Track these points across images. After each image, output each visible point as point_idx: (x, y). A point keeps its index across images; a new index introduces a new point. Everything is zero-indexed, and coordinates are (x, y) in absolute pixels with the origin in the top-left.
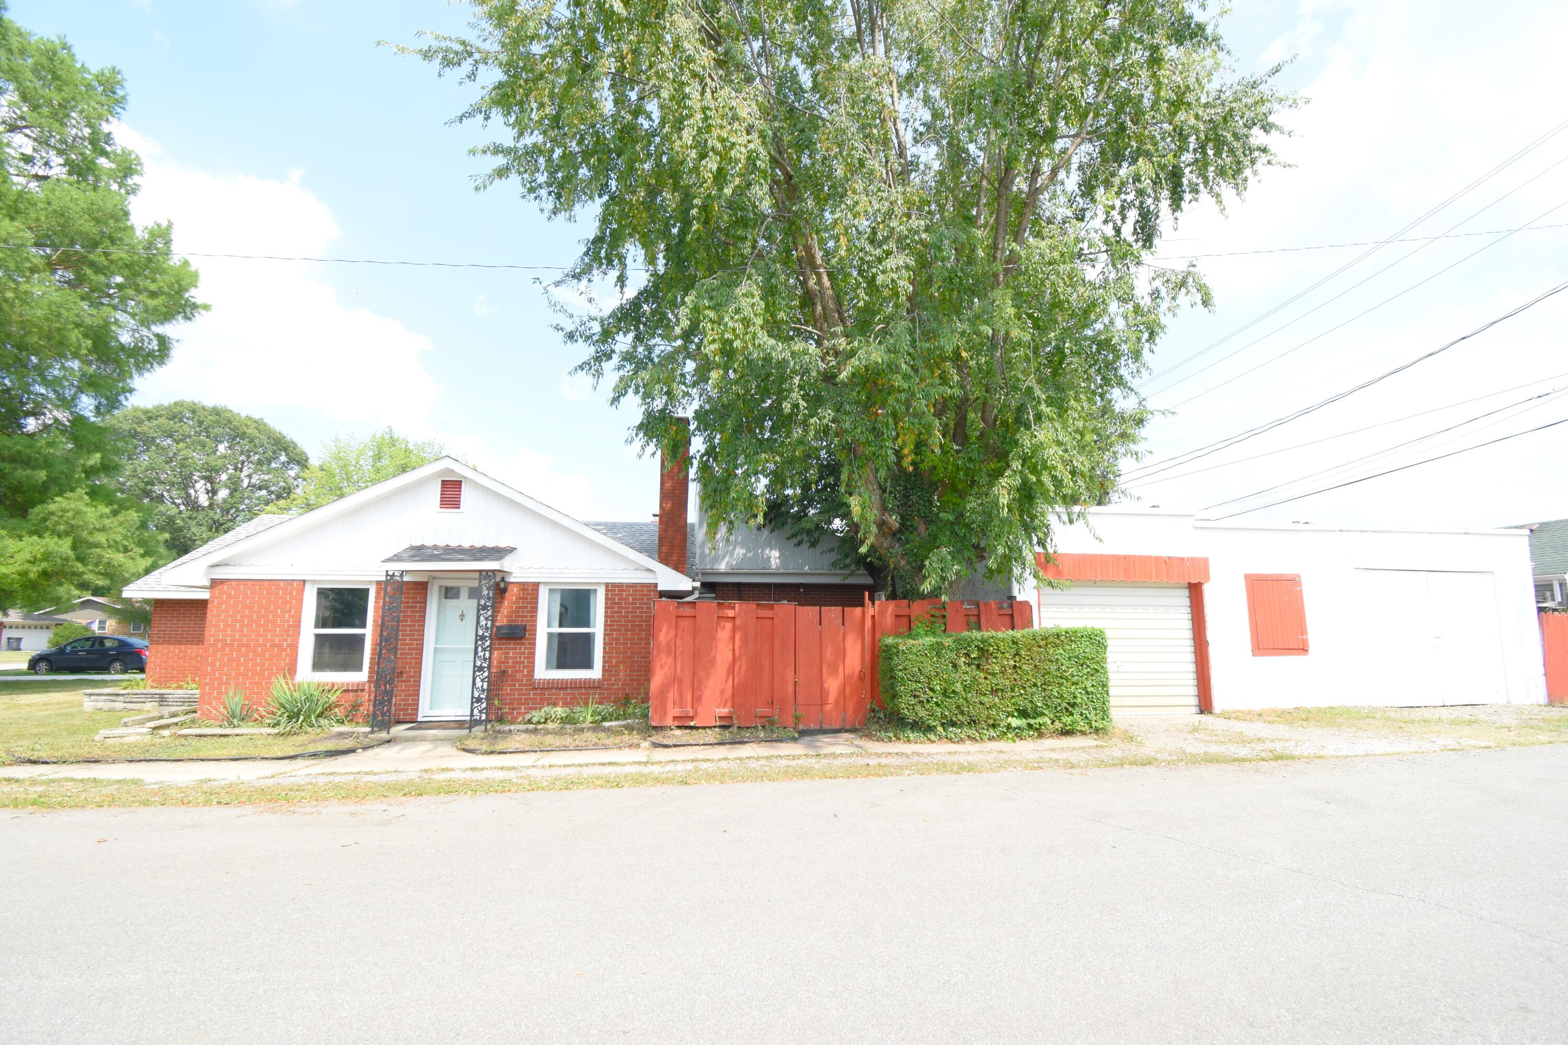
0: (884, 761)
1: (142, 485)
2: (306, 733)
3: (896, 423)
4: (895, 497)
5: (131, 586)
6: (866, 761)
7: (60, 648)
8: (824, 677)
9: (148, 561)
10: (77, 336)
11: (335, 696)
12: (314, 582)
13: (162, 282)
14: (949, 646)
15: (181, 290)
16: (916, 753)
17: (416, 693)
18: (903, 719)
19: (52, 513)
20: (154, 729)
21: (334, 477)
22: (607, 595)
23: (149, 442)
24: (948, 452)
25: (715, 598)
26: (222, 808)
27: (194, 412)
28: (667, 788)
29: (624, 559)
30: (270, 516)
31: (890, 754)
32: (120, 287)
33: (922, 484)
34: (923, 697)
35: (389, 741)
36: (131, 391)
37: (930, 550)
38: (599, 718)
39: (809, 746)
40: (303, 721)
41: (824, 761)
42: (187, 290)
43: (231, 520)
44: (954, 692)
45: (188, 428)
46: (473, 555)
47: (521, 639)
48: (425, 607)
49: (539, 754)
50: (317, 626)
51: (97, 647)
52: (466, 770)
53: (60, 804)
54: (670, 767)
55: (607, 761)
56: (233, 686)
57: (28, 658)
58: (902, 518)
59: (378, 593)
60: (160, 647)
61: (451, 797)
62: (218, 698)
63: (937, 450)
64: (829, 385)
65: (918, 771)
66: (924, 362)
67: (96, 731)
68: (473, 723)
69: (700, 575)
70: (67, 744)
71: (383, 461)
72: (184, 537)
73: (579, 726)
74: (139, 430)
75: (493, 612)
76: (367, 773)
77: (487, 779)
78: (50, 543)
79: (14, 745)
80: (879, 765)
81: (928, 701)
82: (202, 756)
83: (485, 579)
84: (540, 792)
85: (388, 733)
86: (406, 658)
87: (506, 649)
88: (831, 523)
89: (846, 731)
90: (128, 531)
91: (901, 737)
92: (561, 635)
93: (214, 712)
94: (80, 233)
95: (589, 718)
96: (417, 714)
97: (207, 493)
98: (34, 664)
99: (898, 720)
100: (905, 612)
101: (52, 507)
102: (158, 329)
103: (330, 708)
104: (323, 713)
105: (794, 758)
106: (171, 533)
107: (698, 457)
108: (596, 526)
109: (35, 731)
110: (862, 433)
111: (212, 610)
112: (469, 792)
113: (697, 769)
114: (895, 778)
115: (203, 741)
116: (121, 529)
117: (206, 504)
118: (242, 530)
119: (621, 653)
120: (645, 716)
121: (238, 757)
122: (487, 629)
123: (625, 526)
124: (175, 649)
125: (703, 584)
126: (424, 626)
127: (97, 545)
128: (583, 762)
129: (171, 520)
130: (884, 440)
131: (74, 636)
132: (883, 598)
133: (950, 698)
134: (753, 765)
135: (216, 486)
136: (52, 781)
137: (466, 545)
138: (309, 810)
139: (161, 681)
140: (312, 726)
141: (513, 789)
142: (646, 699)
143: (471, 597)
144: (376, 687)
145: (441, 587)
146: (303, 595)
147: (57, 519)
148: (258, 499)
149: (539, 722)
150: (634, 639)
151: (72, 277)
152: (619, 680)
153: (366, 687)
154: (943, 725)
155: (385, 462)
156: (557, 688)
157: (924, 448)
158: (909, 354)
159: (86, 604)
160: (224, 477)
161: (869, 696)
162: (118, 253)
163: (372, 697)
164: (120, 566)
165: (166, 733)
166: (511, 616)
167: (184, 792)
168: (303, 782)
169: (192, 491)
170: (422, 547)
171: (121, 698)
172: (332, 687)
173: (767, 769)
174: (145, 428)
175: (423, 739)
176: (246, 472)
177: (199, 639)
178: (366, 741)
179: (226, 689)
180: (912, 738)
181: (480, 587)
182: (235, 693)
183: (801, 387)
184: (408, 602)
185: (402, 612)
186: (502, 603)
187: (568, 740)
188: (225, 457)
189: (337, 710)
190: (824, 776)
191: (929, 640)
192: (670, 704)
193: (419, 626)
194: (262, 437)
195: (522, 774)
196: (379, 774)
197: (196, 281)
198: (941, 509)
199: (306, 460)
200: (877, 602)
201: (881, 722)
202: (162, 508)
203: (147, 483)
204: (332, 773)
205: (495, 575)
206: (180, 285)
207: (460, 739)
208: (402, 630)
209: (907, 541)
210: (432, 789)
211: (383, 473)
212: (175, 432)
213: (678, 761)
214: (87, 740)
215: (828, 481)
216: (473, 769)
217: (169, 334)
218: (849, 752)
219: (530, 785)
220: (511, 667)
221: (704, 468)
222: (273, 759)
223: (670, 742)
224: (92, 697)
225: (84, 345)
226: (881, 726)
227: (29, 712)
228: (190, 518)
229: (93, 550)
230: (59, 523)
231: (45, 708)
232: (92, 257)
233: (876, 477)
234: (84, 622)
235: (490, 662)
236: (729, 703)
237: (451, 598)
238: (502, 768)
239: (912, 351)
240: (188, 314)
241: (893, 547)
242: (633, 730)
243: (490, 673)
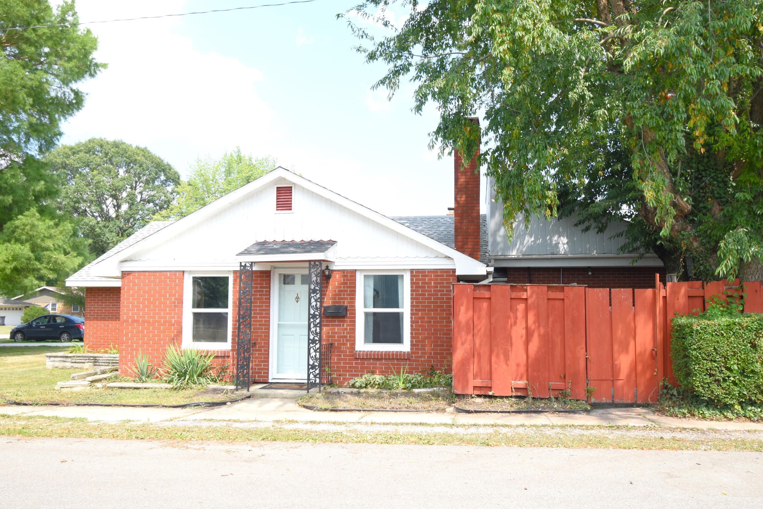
0: (679, 436)
1: (72, 204)
2: (191, 388)
3: (687, 106)
4: (686, 179)
5: (71, 278)
6: (660, 434)
7: (29, 324)
8: (616, 355)
9: (80, 260)
10: (23, 96)
11: (209, 361)
12: (190, 272)
13: (74, 49)
14: (747, 326)
15: (86, 54)
16: (713, 430)
17: (267, 360)
18: (698, 396)
19: (17, 227)
20: (92, 382)
21: (198, 190)
22: (412, 280)
23: (75, 171)
24: (744, 131)
25: (507, 282)
26: (139, 442)
27: (101, 146)
28: (471, 448)
29: (426, 248)
30: (157, 222)
31: (685, 429)
32: (47, 55)
33: (715, 165)
34: (719, 377)
35: (249, 397)
36: (60, 134)
37: (726, 231)
38: (410, 385)
39: (602, 417)
40: (188, 379)
41: (617, 433)
42: (90, 53)
43: (131, 227)
44: (753, 371)
45: (97, 159)
46: (304, 248)
47: (344, 317)
48: (269, 291)
49: (362, 413)
50: (194, 307)
51: (52, 322)
52: (307, 423)
53: (36, 433)
54: (473, 430)
55: (419, 421)
56: (140, 352)
57: (10, 331)
58: (694, 199)
59: (235, 280)
60: (92, 322)
61: (297, 444)
62: (131, 360)
63: (733, 131)
64: (615, 74)
65: (715, 447)
66: (717, 41)
67: (55, 383)
68: (309, 385)
69: (493, 261)
70: (38, 392)
71: (232, 175)
72: (102, 241)
73: (393, 391)
74: (67, 162)
75: (321, 295)
76: (235, 421)
77: (324, 431)
78: (17, 248)
79: (5, 392)
80: (674, 438)
81: (725, 380)
82: (124, 402)
83: (314, 267)
84: (365, 444)
85: (248, 391)
86: (258, 332)
87: (332, 325)
88: (620, 209)
89: (639, 406)
90: (66, 238)
91: (696, 413)
92: (375, 314)
93: (129, 370)
94: (18, 17)
95: (402, 385)
96: (268, 377)
97: (114, 207)
98: (14, 334)
99: (693, 397)
100: (700, 292)
101: (17, 223)
102: (74, 86)
103: (206, 370)
104: (202, 373)
105: (587, 428)
106: (93, 238)
107: (490, 154)
108: (401, 221)
109: (17, 382)
110: (652, 118)
111: (124, 295)
112: (311, 440)
113: (497, 433)
114: (691, 452)
115: (124, 392)
116: (61, 237)
117: (114, 216)
118: (139, 234)
119: (426, 330)
120: (449, 385)
121: (147, 404)
122: (317, 308)
123: (423, 219)
124: (101, 324)
125: (496, 269)
126: (269, 306)
127: (47, 249)
128: (399, 422)
129: (92, 229)
130: (674, 123)
131: (37, 315)
132: (675, 280)
133: (748, 377)
134: (548, 433)
135: (120, 202)
136: (30, 418)
137: (298, 240)
138: (197, 446)
139: (94, 348)
140: (195, 383)
141: (344, 440)
142: (449, 370)
143: (303, 283)
144: (238, 354)
145: (280, 274)
146: (183, 282)
147: (20, 231)
148: (148, 210)
149: (361, 387)
150: (436, 318)
151: (17, 52)
152: (425, 353)
153: (231, 354)
154: (740, 403)
155: (234, 176)
156: (374, 359)
157: (717, 129)
158: (701, 35)
159: (44, 292)
160: (124, 194)
161: (661, 373)
162: (43, 29)
163: (235, 362)
164: (63, 263)
165: (99, 385)
166: (335, 299)
167: (113, 429)
168: (191, 425)
169: (104, 206)
170: (265, 242)
171: (69, 360)
172: (207, 355)
173: (562, 436)
174: (71, 161)
175: (275, 397)
176: (138, 190)
177: (116, 317)
178: (234, 396)
179: (136, 353)
180: (707, 415)
181: (310, 274)
182: (142, 356)
183: (586, 79)
184: (257, 287)
185: (253, 295)
186: (327, 287)
187: (385, 404)
188: (124, 179)
189: (211, 371)
190: (618, 446)
191: (725, 320)
192: (470, 376)
193: (266, 306)
194: (147, 162)
195: (350, 428)
196: (244, 422)
197: (95, 45)
198: (736, 189)
199: (179, 178)
200: (669, 284)
201: (674, 399)
202: (86, 220)
203: (75, 202)
204: (211, 420)
205: (321, 264)
206: (85, 50)
207: (302, 397)
208: (254, 310)
209: (700, 223)
210: (283, 436)
211: (234, 184)
212: (91, 162)
213: (479, 425)
214: (50, 389)
215: (615, 168)
216: (312, 422)
217: (81, 90)
218: (642, 425)
219: (357, 437)
220: (336, 341)
221: (496, 162)
222: (170, 407)
223: (471, 408)
224: (52, 359)
225: (28, 102)
226: (674, 402)
227: (13, 369)
228: (104, 227)
229: (45, 253)
230: (22, 234)
231: (22, 366)
232: (26, 34)
233: (666, 161)
234: (43, 305)
235: (320, 336)
236: (525, 377)
237: (288, 284)
238: (334, 423)
239: (703, 31)
240: (93, 72)
241: (685, 230)
242: (439, 396)
243: (321, 345)
